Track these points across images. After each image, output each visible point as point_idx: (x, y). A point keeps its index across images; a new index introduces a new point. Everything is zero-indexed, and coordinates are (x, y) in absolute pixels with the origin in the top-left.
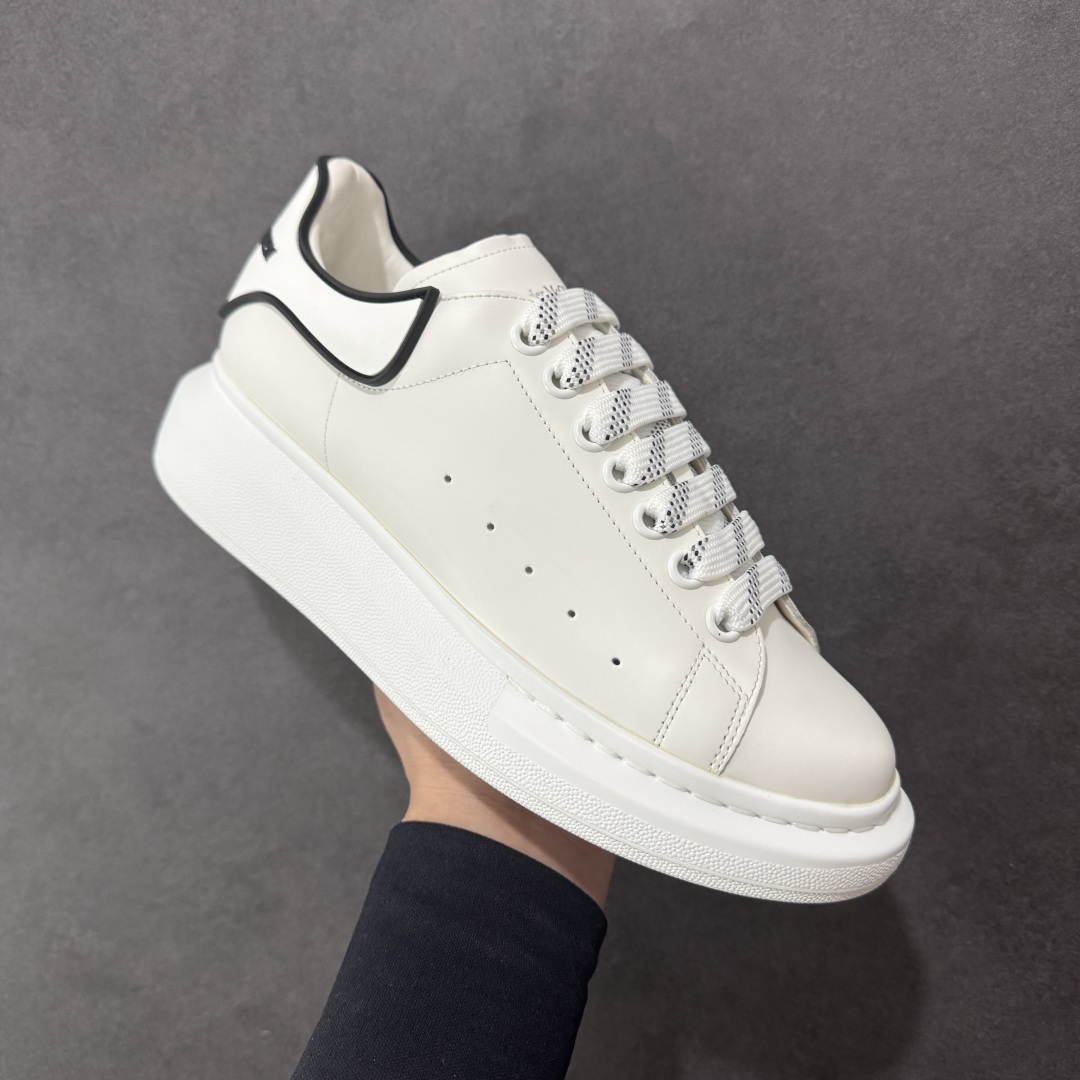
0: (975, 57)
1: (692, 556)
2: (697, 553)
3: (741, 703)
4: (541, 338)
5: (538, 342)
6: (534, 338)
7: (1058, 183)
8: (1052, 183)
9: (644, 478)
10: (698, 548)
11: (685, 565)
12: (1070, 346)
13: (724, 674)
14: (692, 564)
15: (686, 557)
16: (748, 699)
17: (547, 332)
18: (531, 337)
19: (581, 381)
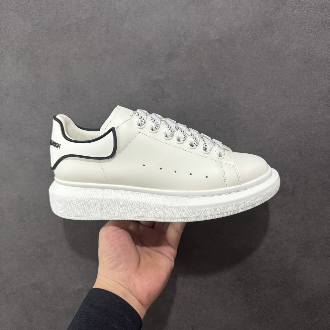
0: (288, 67)
1: (205, 146)
2: (205, 145)
3: (235, 168)
4: (143, 123)
5: (143, 124)
6: (142, 124)
7: (302, 104)
8: (300, 104)
9: (185, 138)
10: (205, 144)
11: (205, 149)
12: (296, 146)
13: (228, 165)
14: (206, 148)
15: (204, 148)
16: (236, 166)
17: (144, 121)
18: (141, 124)
19: (158, 127)
